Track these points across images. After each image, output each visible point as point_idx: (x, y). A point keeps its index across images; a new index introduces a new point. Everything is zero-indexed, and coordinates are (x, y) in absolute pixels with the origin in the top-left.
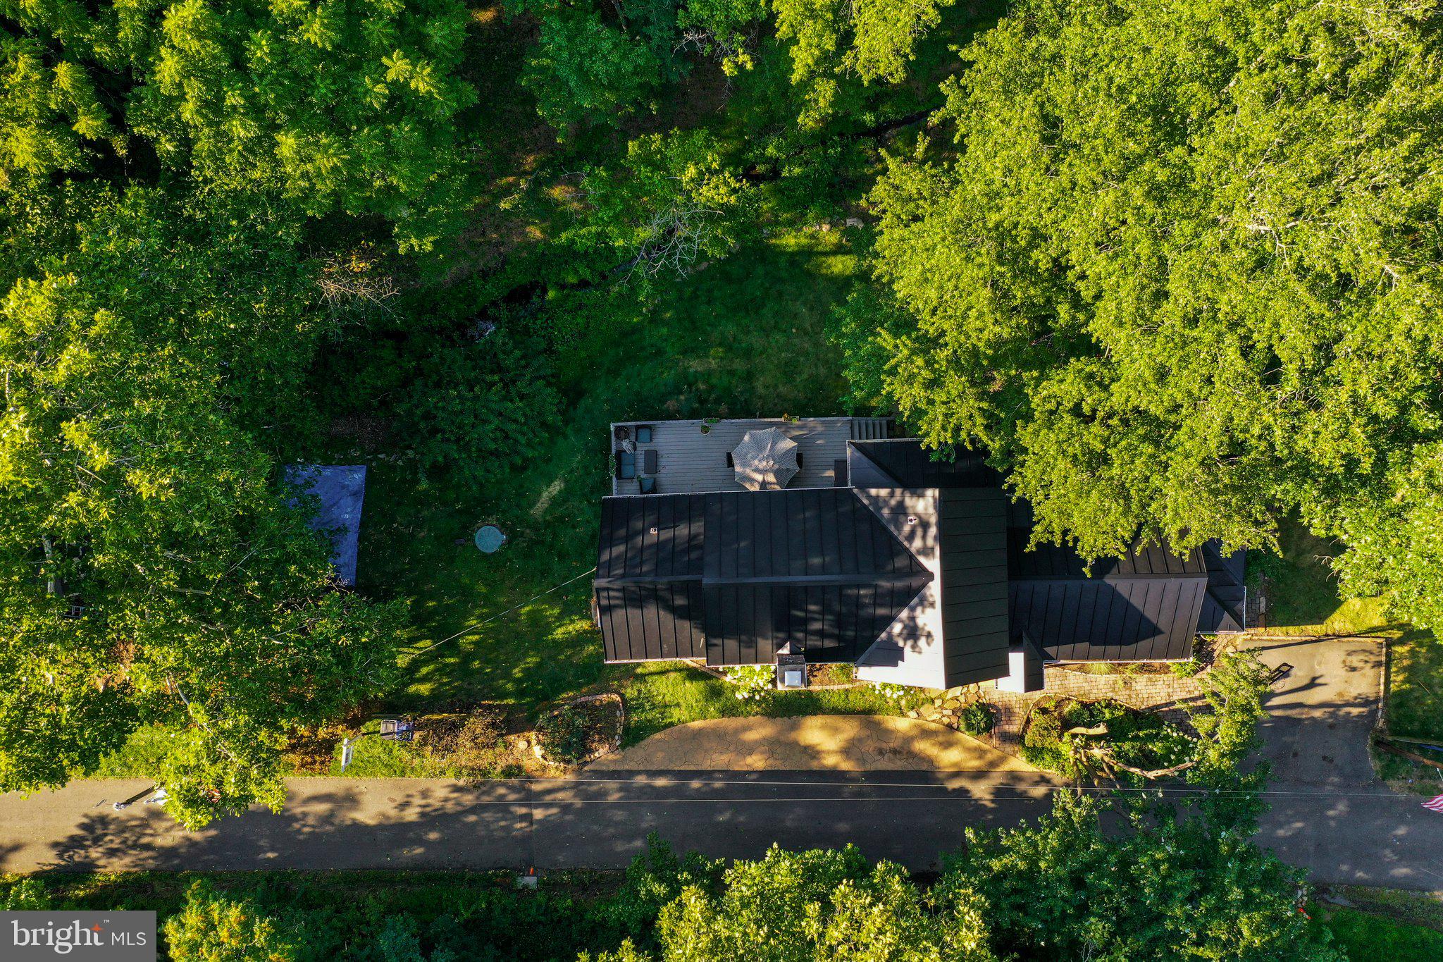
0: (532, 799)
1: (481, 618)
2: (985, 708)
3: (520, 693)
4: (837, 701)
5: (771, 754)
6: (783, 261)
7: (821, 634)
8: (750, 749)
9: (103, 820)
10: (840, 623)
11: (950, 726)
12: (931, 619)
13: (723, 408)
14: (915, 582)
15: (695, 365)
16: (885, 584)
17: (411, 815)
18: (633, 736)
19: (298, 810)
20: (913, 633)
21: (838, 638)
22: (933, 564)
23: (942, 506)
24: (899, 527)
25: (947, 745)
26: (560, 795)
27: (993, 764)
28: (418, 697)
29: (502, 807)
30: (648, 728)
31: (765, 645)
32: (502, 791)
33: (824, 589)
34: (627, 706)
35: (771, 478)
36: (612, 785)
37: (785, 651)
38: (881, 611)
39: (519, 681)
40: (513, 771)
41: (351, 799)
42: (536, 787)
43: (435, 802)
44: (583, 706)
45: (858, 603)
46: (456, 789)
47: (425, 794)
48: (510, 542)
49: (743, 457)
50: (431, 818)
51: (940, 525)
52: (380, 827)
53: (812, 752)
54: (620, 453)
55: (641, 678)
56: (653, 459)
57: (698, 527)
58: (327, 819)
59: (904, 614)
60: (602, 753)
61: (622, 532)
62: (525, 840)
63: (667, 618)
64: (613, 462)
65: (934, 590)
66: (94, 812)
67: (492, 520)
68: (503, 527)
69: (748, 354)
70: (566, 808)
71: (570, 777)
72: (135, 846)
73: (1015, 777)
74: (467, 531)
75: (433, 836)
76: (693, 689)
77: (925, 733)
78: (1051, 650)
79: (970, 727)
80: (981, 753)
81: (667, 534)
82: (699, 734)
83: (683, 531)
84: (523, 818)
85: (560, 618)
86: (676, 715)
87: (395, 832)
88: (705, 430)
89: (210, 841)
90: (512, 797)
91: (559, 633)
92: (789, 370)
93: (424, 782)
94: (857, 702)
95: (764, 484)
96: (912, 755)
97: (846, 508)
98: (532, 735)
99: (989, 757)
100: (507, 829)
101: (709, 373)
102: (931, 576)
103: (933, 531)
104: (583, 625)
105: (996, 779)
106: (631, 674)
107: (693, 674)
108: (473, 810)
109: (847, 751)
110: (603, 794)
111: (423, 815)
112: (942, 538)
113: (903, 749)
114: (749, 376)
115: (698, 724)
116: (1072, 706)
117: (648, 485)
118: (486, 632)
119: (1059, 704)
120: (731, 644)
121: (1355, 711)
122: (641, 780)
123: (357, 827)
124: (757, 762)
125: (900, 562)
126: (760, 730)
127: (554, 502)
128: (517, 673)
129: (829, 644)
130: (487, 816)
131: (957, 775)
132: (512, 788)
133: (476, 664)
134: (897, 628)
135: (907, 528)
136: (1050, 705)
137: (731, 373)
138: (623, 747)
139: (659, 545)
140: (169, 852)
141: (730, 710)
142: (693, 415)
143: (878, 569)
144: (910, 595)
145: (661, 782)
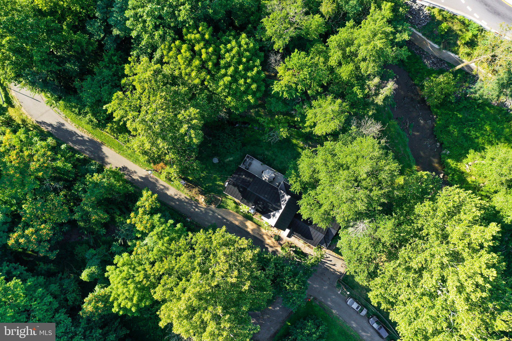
0: (197, 207)
1: (207, 173)
2: (279, 237)
3: (206, 189)
4: (256, 221)
5: (240, 223)
6: (291, 144)
7: (260, 208)
8: (237, 220)
9: (126, 168)
10: (264, 207)
11: (272, 236)
12: (278, 215)
13: (267, 162)
14: (279, 208)
15: (266, 153)
16: (274, 206)
17: (176, 197)
18: (220, 207)
19: (158, 185)
20: (274, 215)
21: (262, 210)
22: (283, 207)
23: (290, 199)
24: (282, 198)
25: (269, 239)
26: (202, 209)
27: (275, 246)
28: (189, 179)
29: (191, 205)
30: (223, 207)
31: (251, 204)
32: (193, 202)
33: (265, 201)
34: (222, 201)
35: (267, 179)
36: (211, 212)
37: (253, 207)
38: (271, 210)
39: (207, 187)
40: (197, 201)
41: (168, 189)
42: (199, 205)
43: (181, 198)
44: (215, 197)
45: (268, 206)
46: (186, 198)
47: (180, 195)
48: (218, 163)
49: (265, 173)
50: (178, 200)
51: (288, 202)
52: (170, 196)
53: (247, 227)
54: (246, 160)
55: (227, 198)
56: (250, 164)
57: (251, 180)
58: (162, 190)
59: (275, 212)
60: (213, 206)
61: (239, 173)
62: (192, 213)
63: (238, 191)
64: (244, 161)
65: (281, 211)
66: (126, 166)
67: (218, 158)
68: (219, 160)
69: (276, 156)
70: (201, 211)
71: (205, 207)
72: (129, 175)
73: (277, 251)
74: (212, 157)
75: (177, 203)
76: (234, 205)
77: (267, 235)
78: (294, 233)
79: (275, 238)
80: (274, 243)
81: (246, 178)
82: (230, 213)
83: (248, 179)
84: (194, 209)
85: (219, 180)
86: (229, 207)
87: (171, 198)
88: (262, 165)
89: (141, 182)
90: (194, 204)
91: (218, 183)
92: (281, 163)
93: (181, 193)
94: (259, 223)
95: (265, 179)
96: (263, 237)
97: (276, 191)
98: (203, 197)
99: (275, 245)
100: (190, 209)
101: (268, 155)
102: (282, 209)
103: (286, 202)
104: (222, 184)
105: (274, 249)
106: (225, 196)
107: (235, 202)
108: (186, 202)
109: (252, 230)
110: (209, 213)
111: (178, 198)
112: (287, 204)
113: (261, 236)
114: (274, 160)
115: (231, 211)
116: (294, 245)
117: (247, 168)
118: (206, 175)
119: (291, 243)
120: (246, 201)
121: (338, 273)
122: (216, 214)
123: (166, 194)
124: (237, 223)
125: (279, 204)
126: (240, 218)
127: (230, 161)
128: (207, 185)
129: (260, 210)
130: (188, 205)
131: (268, 245)
132: (195, 203)
133: (201, 180)
134: (272, 213)
135: (283, 199)
136: (290, 243)
137: (272, 157)
138: (217, 207)
139: (243, 179)
140: (134, 180)
141: (237, 212)
142: (261, 160)
143: (274, 203)
144: (277, 210)
145: (219, 217)
